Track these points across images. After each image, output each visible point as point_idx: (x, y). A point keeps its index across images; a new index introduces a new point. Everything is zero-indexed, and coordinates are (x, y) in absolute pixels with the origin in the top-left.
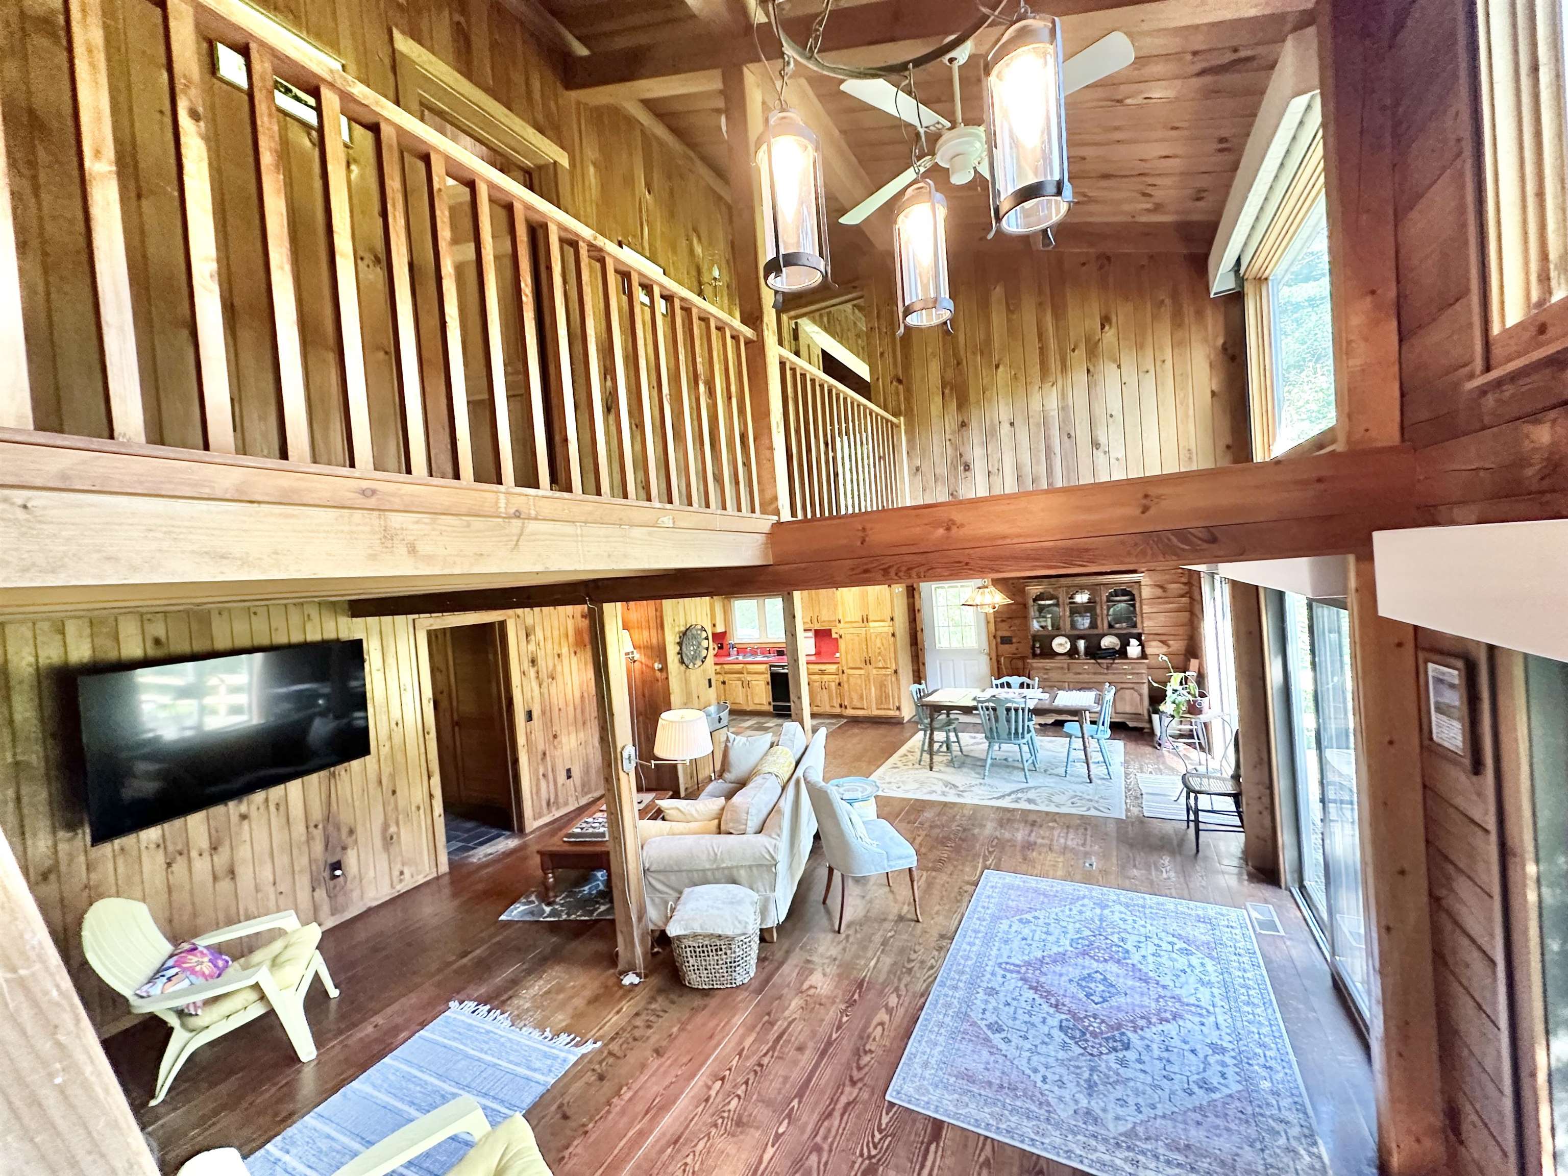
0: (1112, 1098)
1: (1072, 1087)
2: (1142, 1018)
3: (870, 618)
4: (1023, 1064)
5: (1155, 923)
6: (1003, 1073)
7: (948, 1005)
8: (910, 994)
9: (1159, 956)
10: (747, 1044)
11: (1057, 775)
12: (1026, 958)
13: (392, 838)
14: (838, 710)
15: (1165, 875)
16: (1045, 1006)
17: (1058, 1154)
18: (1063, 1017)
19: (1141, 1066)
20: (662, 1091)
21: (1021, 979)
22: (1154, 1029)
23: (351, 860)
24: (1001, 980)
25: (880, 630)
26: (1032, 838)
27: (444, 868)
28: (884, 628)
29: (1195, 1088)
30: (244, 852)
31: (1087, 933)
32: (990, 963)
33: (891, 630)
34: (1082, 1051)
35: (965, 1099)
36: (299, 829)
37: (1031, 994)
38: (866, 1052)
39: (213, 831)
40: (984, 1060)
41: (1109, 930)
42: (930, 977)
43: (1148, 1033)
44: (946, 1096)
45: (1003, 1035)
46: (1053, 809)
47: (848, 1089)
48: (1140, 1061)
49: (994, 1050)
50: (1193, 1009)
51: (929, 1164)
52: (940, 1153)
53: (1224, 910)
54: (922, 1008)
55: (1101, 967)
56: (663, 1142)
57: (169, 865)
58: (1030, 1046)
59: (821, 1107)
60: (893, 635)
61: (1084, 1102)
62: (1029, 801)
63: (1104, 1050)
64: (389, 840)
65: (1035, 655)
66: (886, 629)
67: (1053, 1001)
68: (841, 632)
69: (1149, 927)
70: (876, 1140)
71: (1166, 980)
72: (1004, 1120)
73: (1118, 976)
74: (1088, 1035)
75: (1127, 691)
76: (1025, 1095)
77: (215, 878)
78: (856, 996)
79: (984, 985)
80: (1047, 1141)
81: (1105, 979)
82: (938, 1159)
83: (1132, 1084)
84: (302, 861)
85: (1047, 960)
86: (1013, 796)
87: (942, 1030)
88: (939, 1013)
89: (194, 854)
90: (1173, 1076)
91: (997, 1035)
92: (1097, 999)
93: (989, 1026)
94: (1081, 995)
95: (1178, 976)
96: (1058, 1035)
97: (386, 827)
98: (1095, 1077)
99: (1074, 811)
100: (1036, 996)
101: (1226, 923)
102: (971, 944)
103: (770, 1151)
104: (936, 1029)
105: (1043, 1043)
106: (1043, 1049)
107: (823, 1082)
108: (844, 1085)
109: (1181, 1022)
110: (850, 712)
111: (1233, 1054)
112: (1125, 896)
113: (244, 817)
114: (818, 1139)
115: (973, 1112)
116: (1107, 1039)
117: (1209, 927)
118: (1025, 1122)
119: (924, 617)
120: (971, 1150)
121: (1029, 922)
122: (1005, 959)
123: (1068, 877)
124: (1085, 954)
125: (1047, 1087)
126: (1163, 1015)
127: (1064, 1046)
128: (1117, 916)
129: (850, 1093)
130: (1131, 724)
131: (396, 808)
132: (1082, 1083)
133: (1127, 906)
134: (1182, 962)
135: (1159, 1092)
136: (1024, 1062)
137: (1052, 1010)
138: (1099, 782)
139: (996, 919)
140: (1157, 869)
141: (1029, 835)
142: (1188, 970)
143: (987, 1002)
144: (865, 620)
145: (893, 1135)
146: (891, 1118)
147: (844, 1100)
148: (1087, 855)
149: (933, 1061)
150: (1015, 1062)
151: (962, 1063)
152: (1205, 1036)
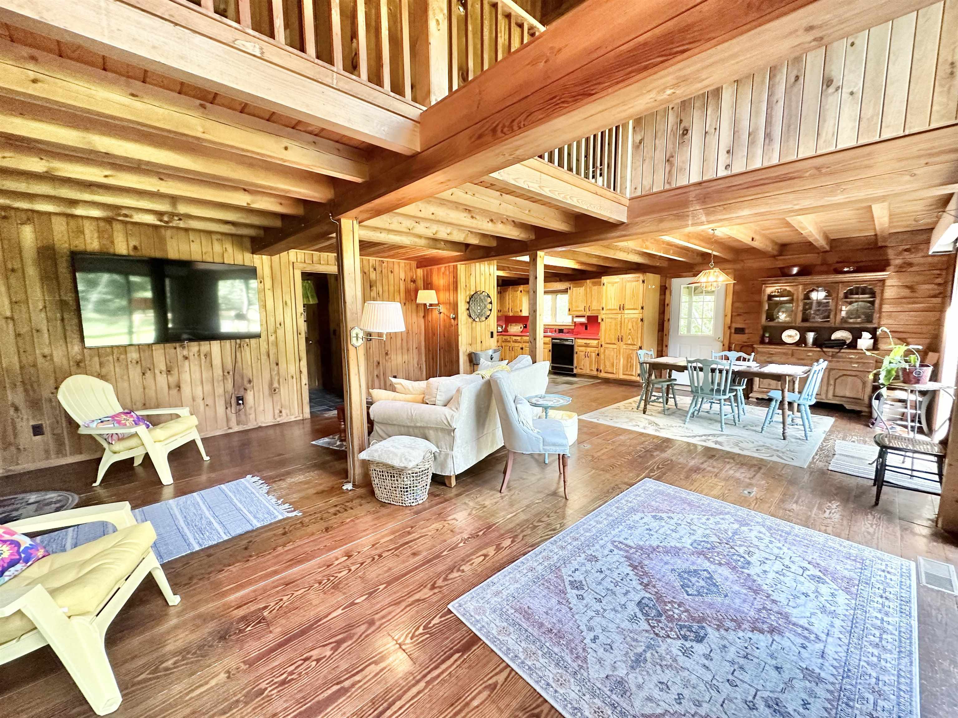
0: (655, 679)
1: (618, 654)
2: (732, 620)
3: (626, 307)
4: (583, 621)
5: (793, 548)
6: (560, 621)
7: (548, 558)
8: (523, 542)
9: (784, 575)
10: (382, 541)
11: (755, 431)
12: (641, 543)
13: (275, 390)
14: (595, 373)
15: (826, 515)
16: (635, 583)
17: (565, 707)
18: (648, 595)
19: (707, 663)
20: (309, 552)
21: (626, 557)
22: (741, 634)
23: (249, 397)
24: (606, 552)
25: (632, 316)
26: (705, 466)
27: (307, 415)
28: (635, 314)
29: (761, 705)
30: (186, 377)
31: (714, 539)
32: (606, 539)
33: (640, 316)
34: (649, 628)
35: (512, 630)
36: (218, 372)
37: (628, 570)
38: (459, 570)
39: (168, 362)
40: (549, 605)
41: (739, 542)
42: (547, 535)
43: (731, 636)
44: (497, 622)
45: (581, 592)
46: (736, 450)
47: (426, 590)
48: (708, 657)
49: (564, 600)
50: (799, 630)
51: (444, 667)
52: (459, 662)
53: (886, 556)
54: (524, 554)
55: (712, 567)
56: (282, 581)
57: (144, 374)
58: (599, 608)
59: (395, 597)
60: (642, 320)
61: (622, 672)
62: (716, 442)
63: (672, 635)
64: (273, 391)
65: (762, 342)
66: (636, 316)
67: (645, 581)
68: (603, 317)
69: (785, 549)
70: (417, 633)
71: (782, 598)
72: (533, 658)
73: (727, 579)
74: (663, 618)
75: (850, 379)
76: (567, 645)
77: (169, 388)
78: (481, 533)
79: (589, 552)
80: (561, 691)
81: (711, 578)
82: (455, 666)
83: (686, 673)
84: (220, 390)
85: (661, 549)
86: (704, 438)
87: (530, 574)
88: (536, 561)
89: (157, 372)
90: (738, 683)
91: (575, 592)
92: (690, 591)
93: (571, 583)
94: (677, 584)
95: (795, 597)
96: (632, 608)
97: (271, 384)
98: (648, 655)
99: (756, 455)
100: (631, 573)
101: (883, 567)
102: (598, 522)
103: (340, 611)
104: (525, 571)
105: (614, 610)
106: (610, 615)
107: (412, 580)
108: (425, 587)
109: (776, 637)
110: (603, 375)
111: (831, 688)
112: (771, 521)
113: (186, 358)
114: (377, 617)
115: (510, 641)
116: (681, 627)
117: (859, 565)
118: (552, 668)
119: (671, 311)
120: (487, 670)
121: (661, 518)
122: (621, 539)
123: (723, 497)
124: (700, 553)
125: (593, 646)
126: (759, 625)
127: (633, 619)
128: (754, 533)
129: (425, 593)
130: (848, 407)
131: (278, 373)
132: (631, 654)
133: (769, 529)
134: (808, 586)
135: (714, 693)
136: (585, 619)
137: (639, 587)
138: (793, 440)
139: (633, 510)
140: (820, 508)
141: (702, 463)
142: (812, 596)
143: (583, 564)
144: (622, 308)
145: (432, 634)
146: (441, 622)
147: (417, 597)
148: (750, 485)
149: (505, 593)
150: (577, 617)
151: (527, 602)
152: (801, 659)
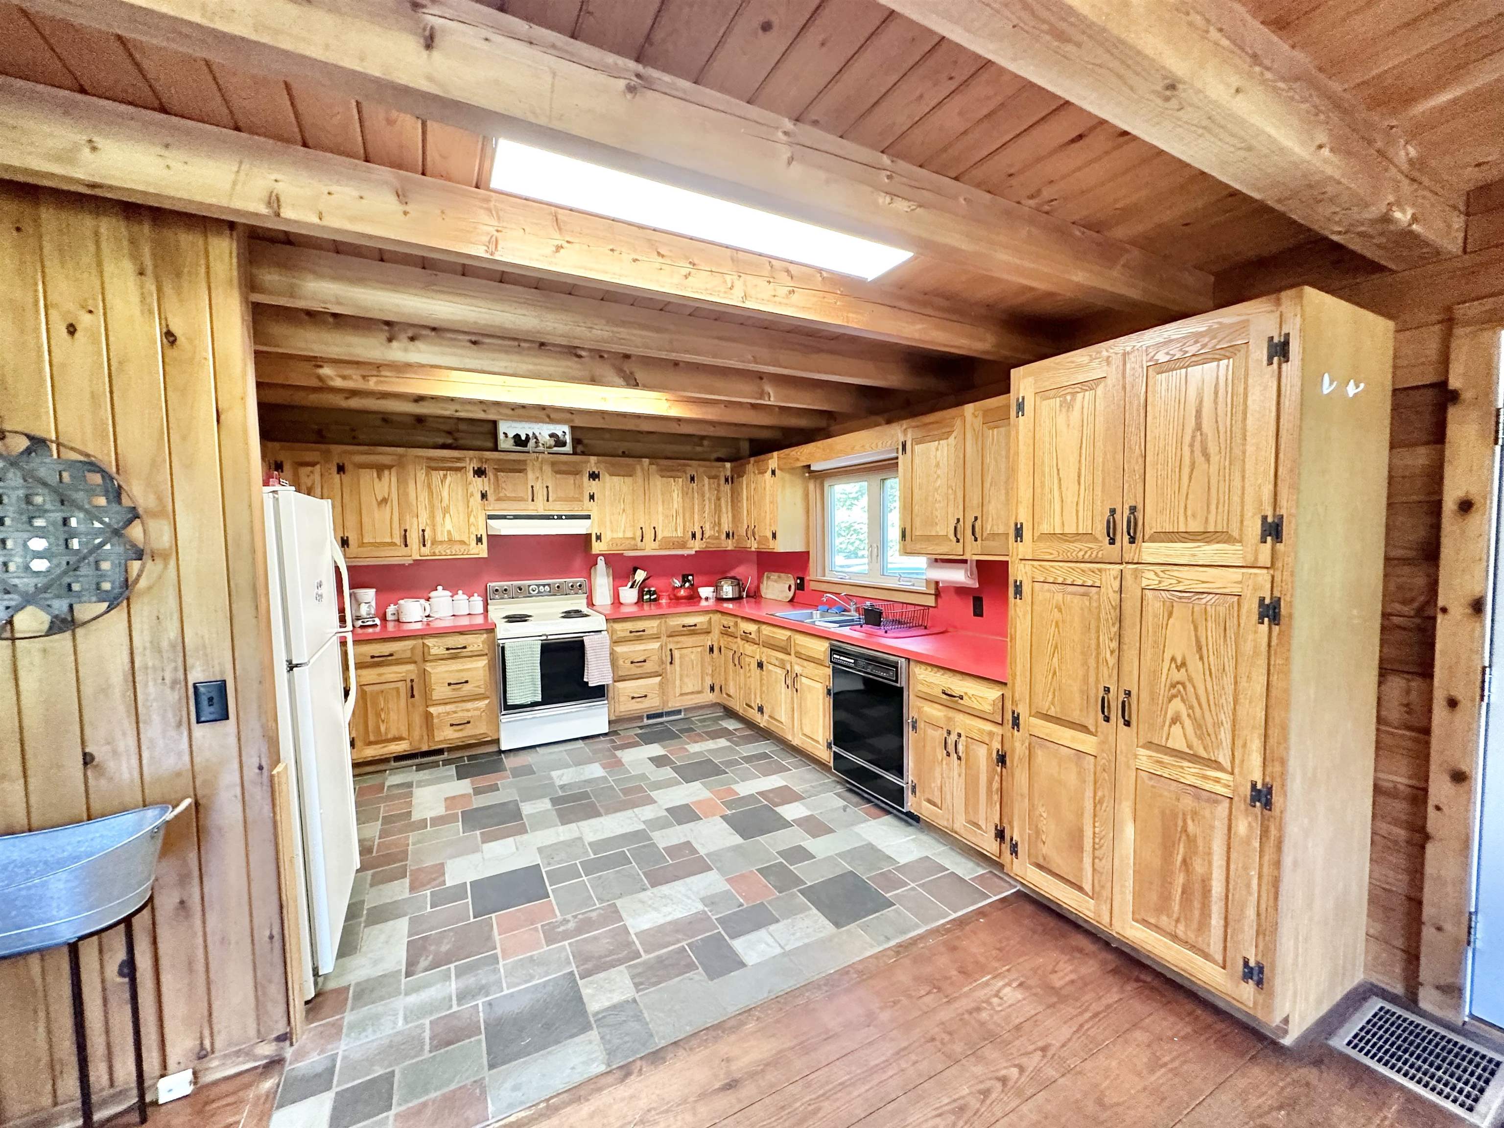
3: (1152, 521)
14: (989, 845)
25: (1198, 580)
28: (1217, 570)
68: (1022, 574)
144: (1124, 527)
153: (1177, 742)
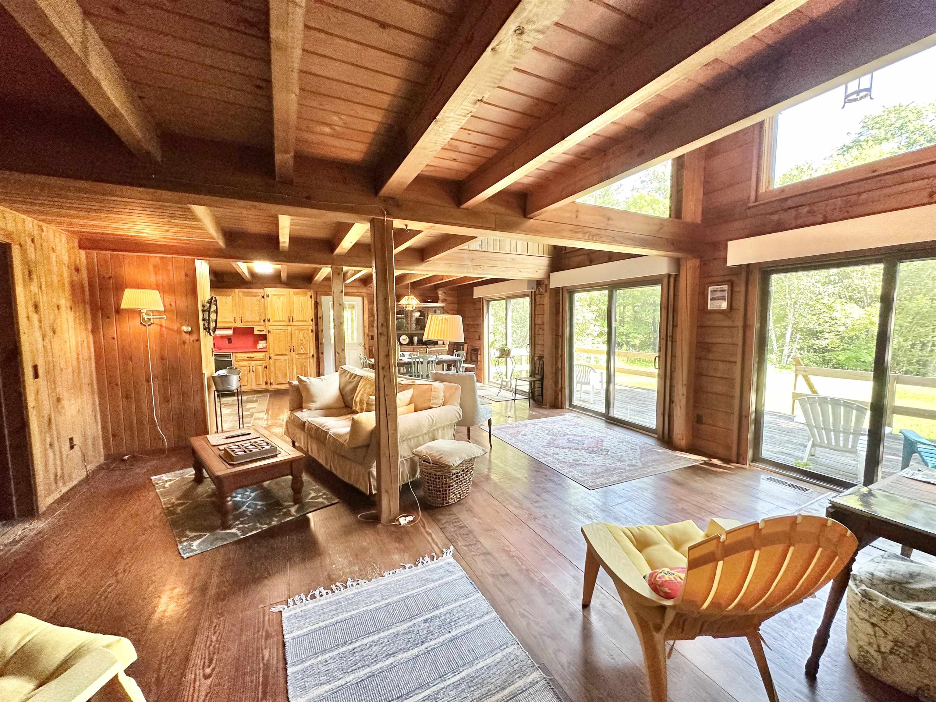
3: (295, 320)
9: (572, 430)
14: (264, 387)
24: (551, 450)
33: (310, 328)
40: (590, 468)
41: (550, 429)
49: (587, 465)
55: (567, 437)
60: (312, 331)
66: (307, 327)
67: (574, 449)
68: (270, 328)
74: (597, 452)
85: (551, 441)
91: (580, 462)
93: (574, 461)
100: (568, 450)
110: (275, 387)
116: (601, 450)
119: (323, 323)
124: (557, 436)
134: (579, 430)
137: (578, 451)
142: (584, 431)
144: (291, 320)
150: (597, 464)
151: (588, 471)
153: (302, 352)
